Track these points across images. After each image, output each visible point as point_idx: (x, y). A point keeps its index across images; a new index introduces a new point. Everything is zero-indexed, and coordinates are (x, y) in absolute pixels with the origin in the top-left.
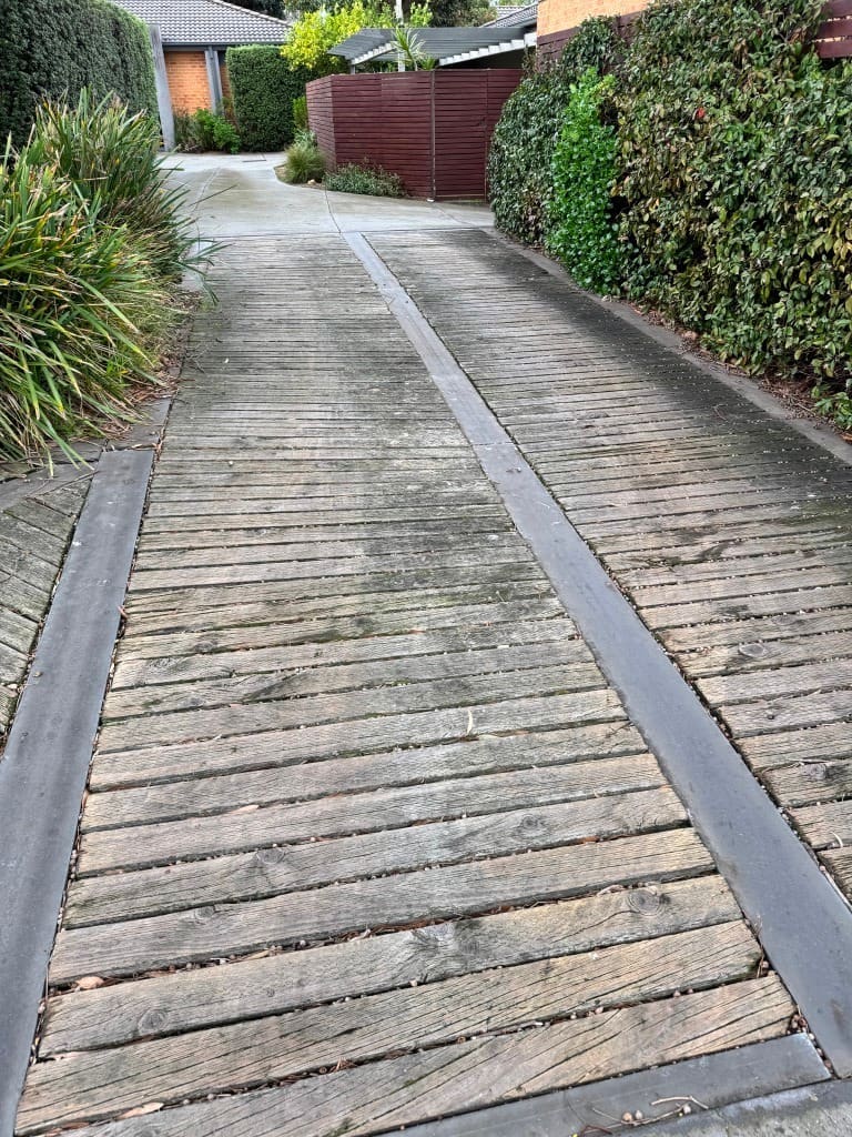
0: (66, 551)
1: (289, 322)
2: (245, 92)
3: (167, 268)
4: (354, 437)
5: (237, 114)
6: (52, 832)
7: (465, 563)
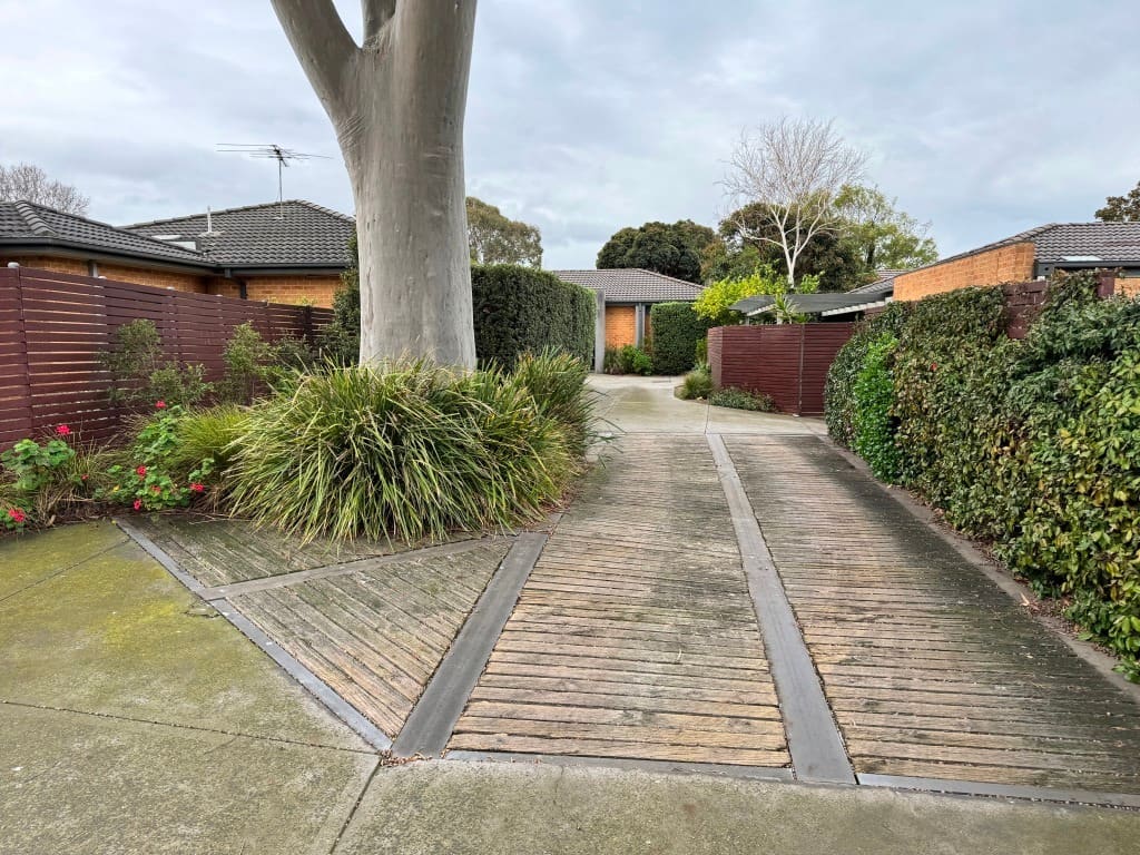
0: (496, 570)
1: (646, 482)
2: (661, 334)
3: (577, 449)
4: (665, 540)
5: (654, 348)
6: (477, 660)
7: (709, 602)
